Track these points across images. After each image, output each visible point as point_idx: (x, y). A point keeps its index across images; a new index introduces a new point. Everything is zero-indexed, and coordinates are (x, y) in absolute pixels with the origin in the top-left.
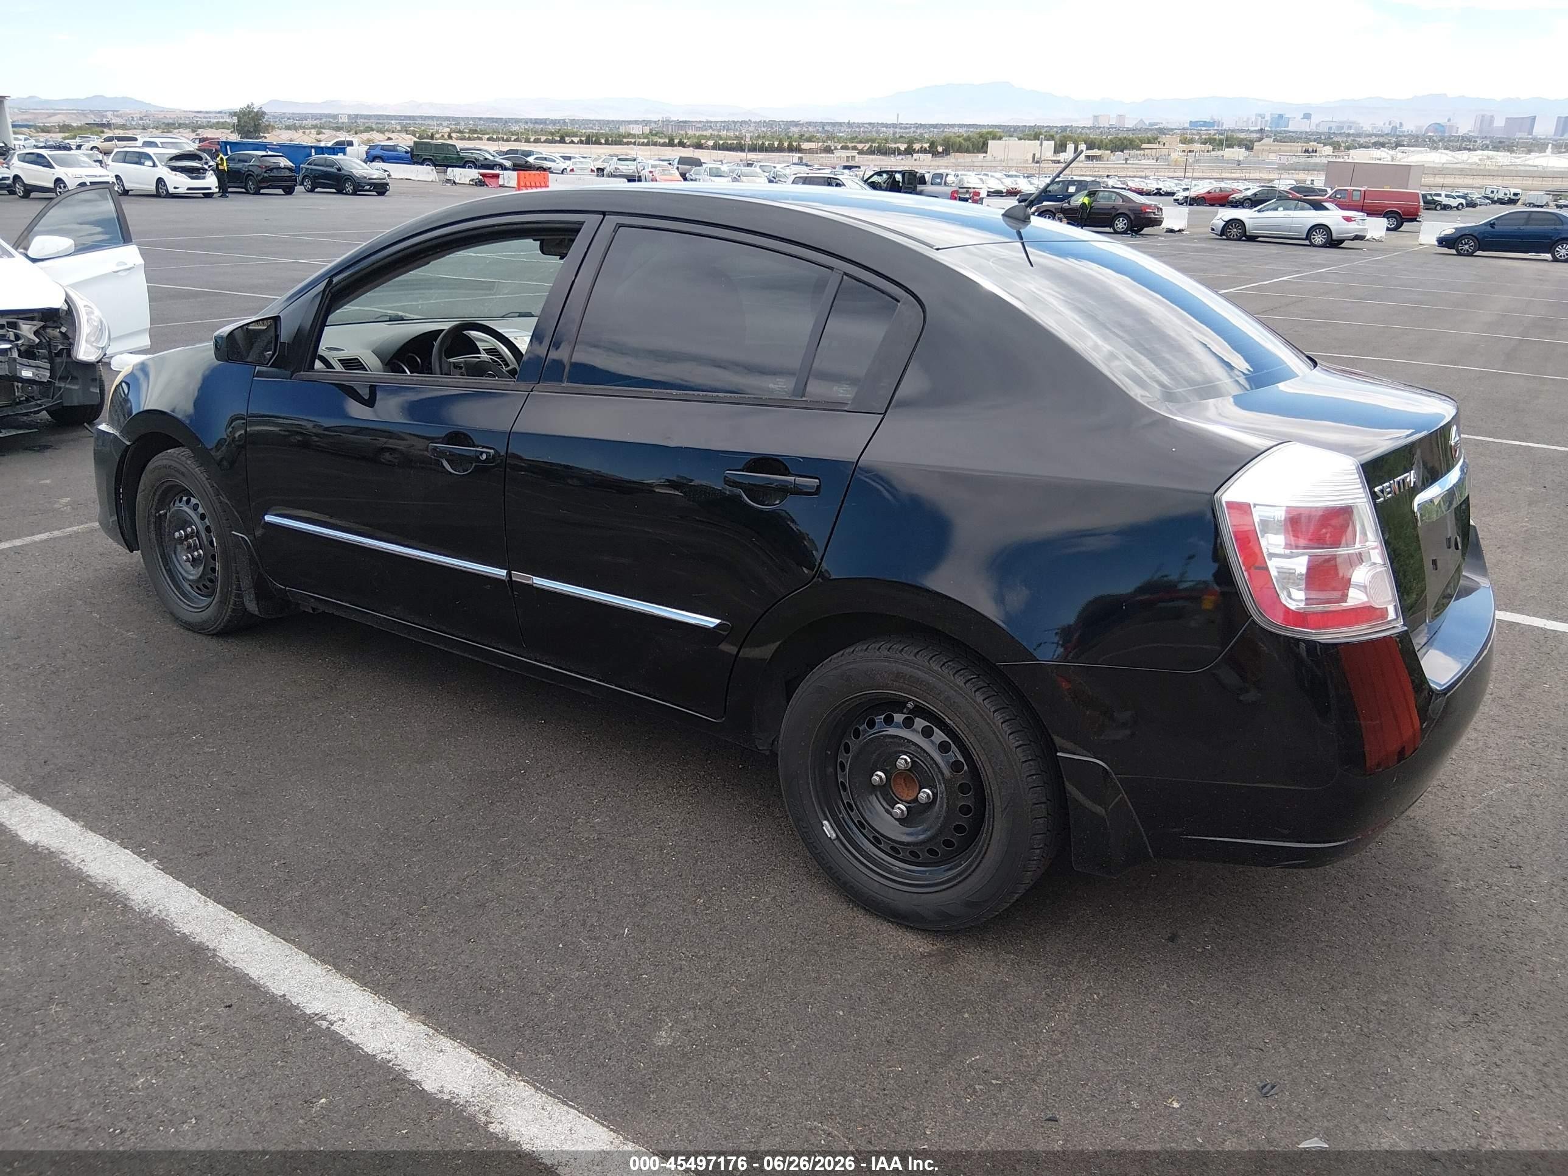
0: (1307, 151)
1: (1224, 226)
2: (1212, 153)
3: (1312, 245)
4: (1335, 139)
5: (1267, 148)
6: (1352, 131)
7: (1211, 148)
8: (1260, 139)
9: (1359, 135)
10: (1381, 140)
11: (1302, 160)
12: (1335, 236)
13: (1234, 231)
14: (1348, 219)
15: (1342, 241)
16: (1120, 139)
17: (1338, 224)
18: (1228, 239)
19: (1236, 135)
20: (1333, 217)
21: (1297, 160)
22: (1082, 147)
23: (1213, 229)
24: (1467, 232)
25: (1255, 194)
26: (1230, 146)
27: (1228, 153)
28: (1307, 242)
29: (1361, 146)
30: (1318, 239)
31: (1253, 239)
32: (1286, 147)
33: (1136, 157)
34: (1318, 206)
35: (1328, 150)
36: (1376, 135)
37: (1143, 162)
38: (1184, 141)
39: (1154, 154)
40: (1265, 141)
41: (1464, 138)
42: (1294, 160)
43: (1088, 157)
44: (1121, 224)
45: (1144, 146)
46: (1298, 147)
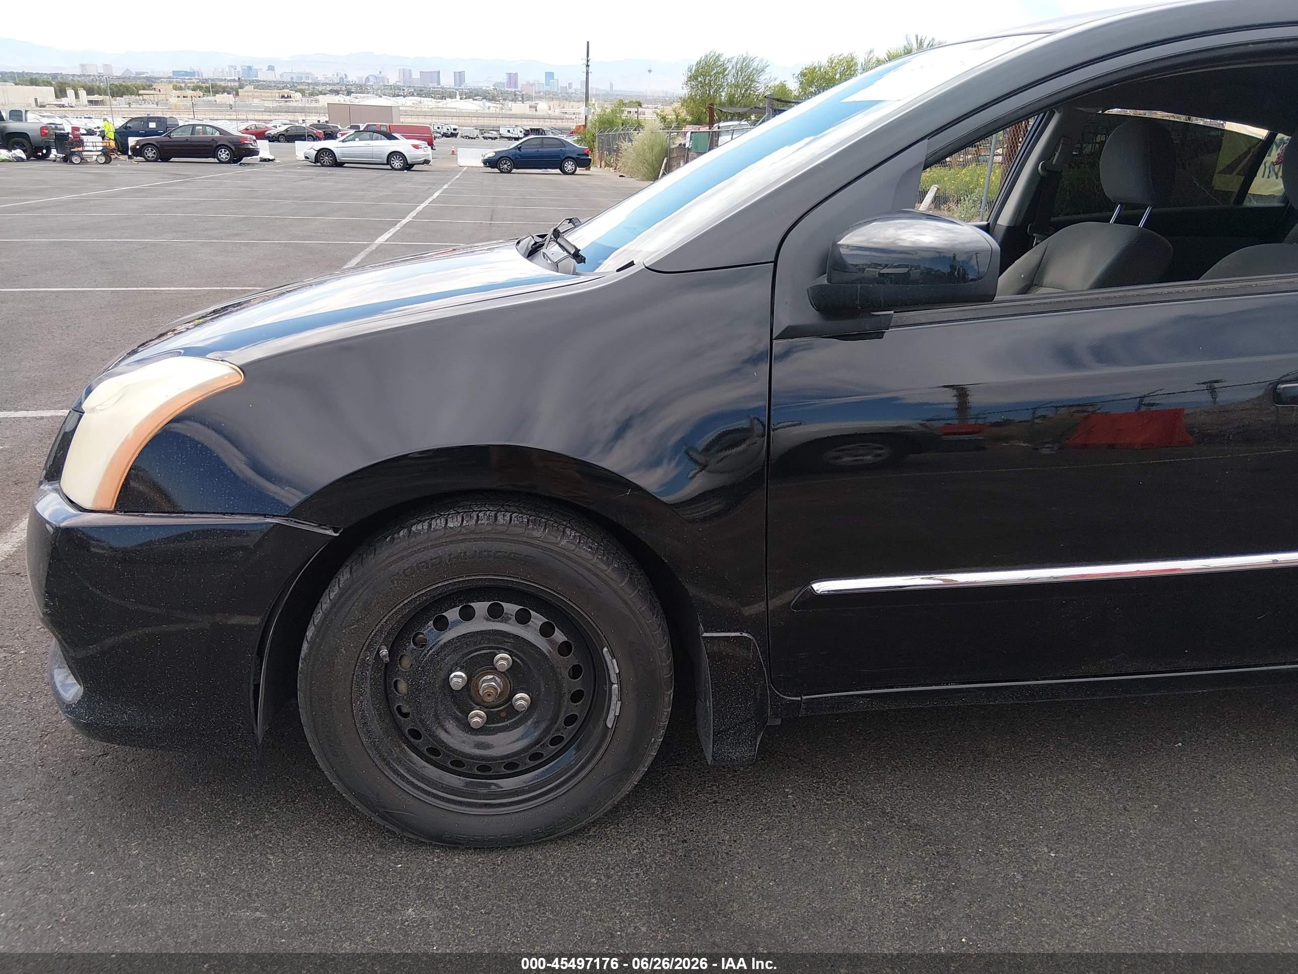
0: (283, 97)
1: (317, 155)
2: (205, 98)
3: (393, 169)
4: (298, 87)
5: (250, 94)
6: (310, 81)
7: (201, 94)
8: (241, 87)
9: (316, 84)
10: (335, 88)
11: (282, 104)
12: (409, 161)
13: (325, 159)
14: (416, 147)
15: (412, 165)
16: (116, 86)
17: (409, 151)
18: (323, 166)
19: (219, 83)
20: (403, 145)
21: (278, 104)
22: (82, 93)
23: (307, 158)
24: (503, 154)
25: (287, 130)
26: (216, 92)
27: (221, 98)
28: (389, 167)
29: (321, 93)
30: (397, 164)
31: (340, 165)
32: (266, 93)
33: (136, 102)
34: (390, 137)
35: (298, 95)
36: (330, 84)
37: (144, 106)
38: (176, 88)
39: (152, 99)
40: (246, 88)
41: (391, 87)
42: (275, 104)
43: (90, 102)
44: (224, 155)
45: (141, 92)
46: (276, 93)
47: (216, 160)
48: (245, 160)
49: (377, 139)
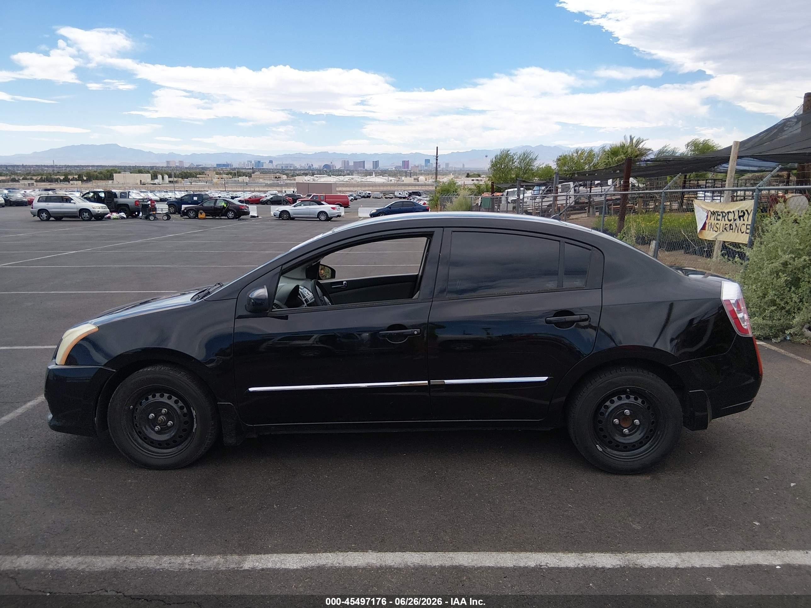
0: (276, 178)
1: (280, 214)
2: (233, 179)
3: (320, 220)
4: (286, 172)
5: (258, 176)
6: (292, 168)
7: (231, 177)
8: (253, 173)
9: (296, 170)
10: (306, 172)
11: (275, 182)
12: (329, 216)
13: (285, 216)
14: (333, 208)
15: (331, 218)
16: (185, 173)
17: (330, 211)
18: (283, 219)
19: (241, 171)
20: (326, 207)
21: (273, 182)
22: (166, 177)
23: (275, 215)
24: (381, 211)
25: (272, 198)
26: (240, 176)
27: (241, 179)
28: (318, 219)
29: (298, 175)
30: (323, 218)
31: (293, 219)
32: (267, 176)
33: (195, 181)
35: (285, 177)
36: (303, 170)
37: (199, 184)
38: (217, 174)
39: (204, 180)
40: (256, 173)
41: (339, 170)
42: (271, 182)
43: (170, 182)
44: (231, 215)
45: (198, 176)
46: (272, 176)
47: (226, 218)
48: (242, 217)
49: (313, 205)
